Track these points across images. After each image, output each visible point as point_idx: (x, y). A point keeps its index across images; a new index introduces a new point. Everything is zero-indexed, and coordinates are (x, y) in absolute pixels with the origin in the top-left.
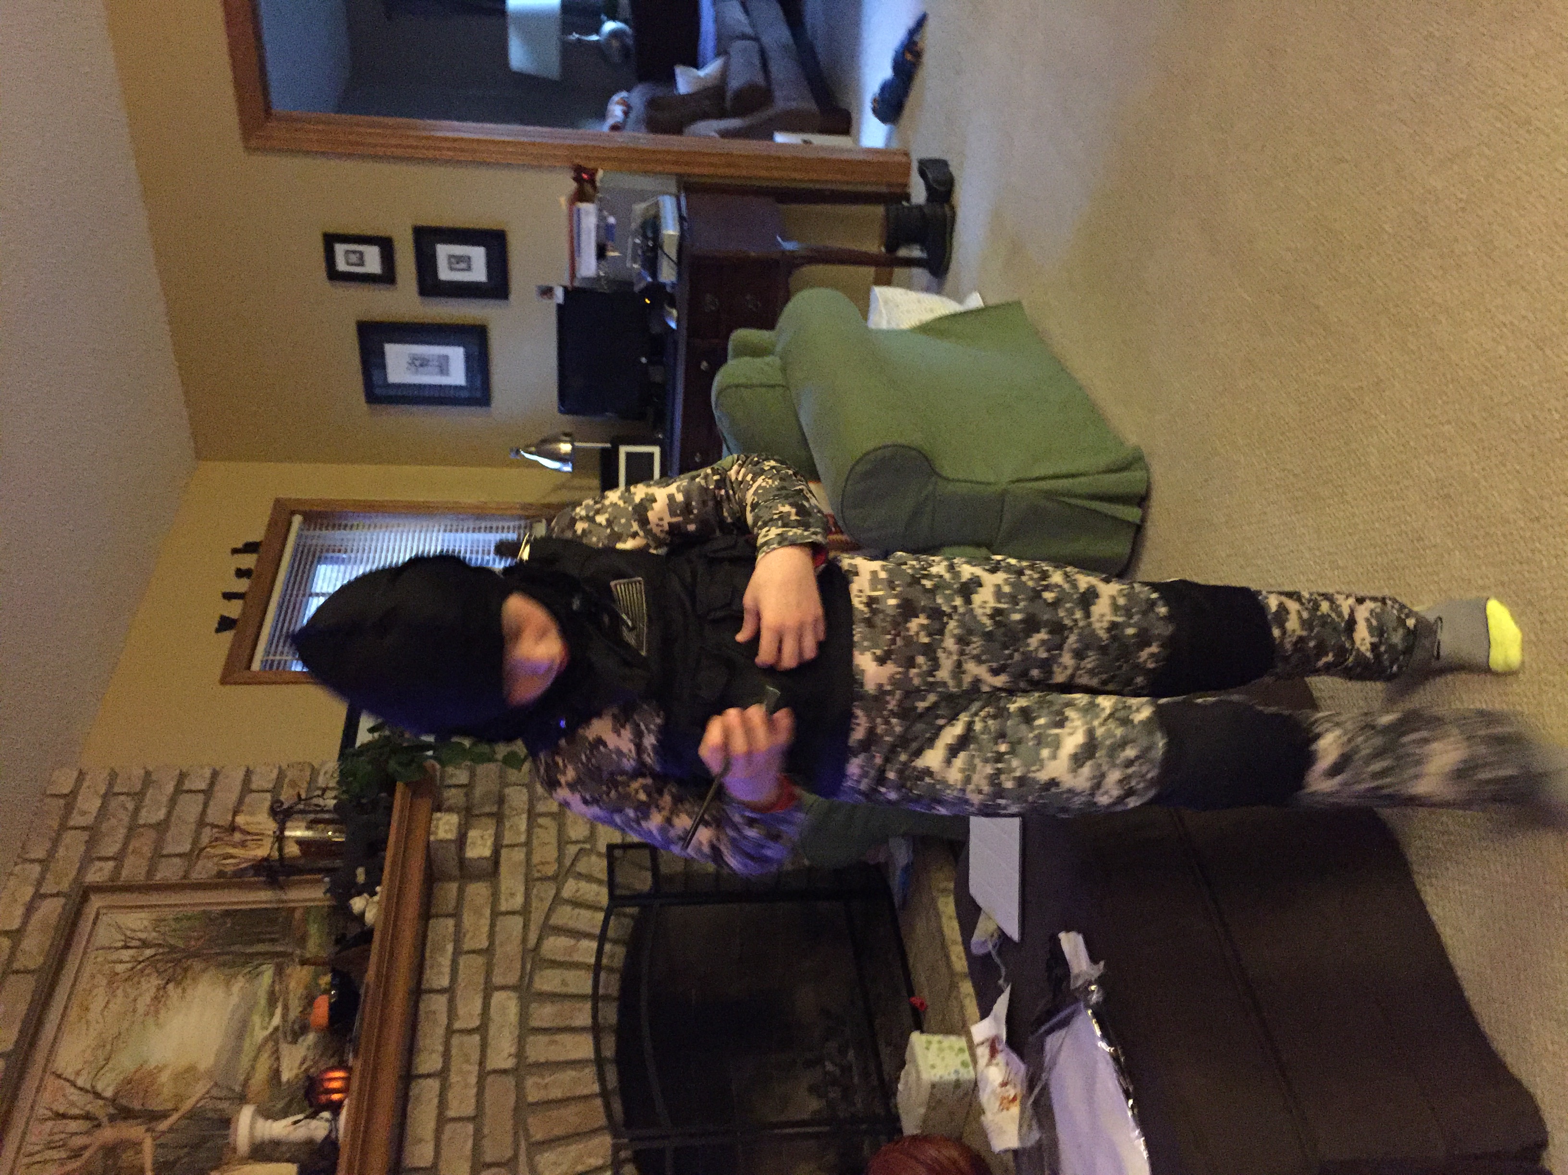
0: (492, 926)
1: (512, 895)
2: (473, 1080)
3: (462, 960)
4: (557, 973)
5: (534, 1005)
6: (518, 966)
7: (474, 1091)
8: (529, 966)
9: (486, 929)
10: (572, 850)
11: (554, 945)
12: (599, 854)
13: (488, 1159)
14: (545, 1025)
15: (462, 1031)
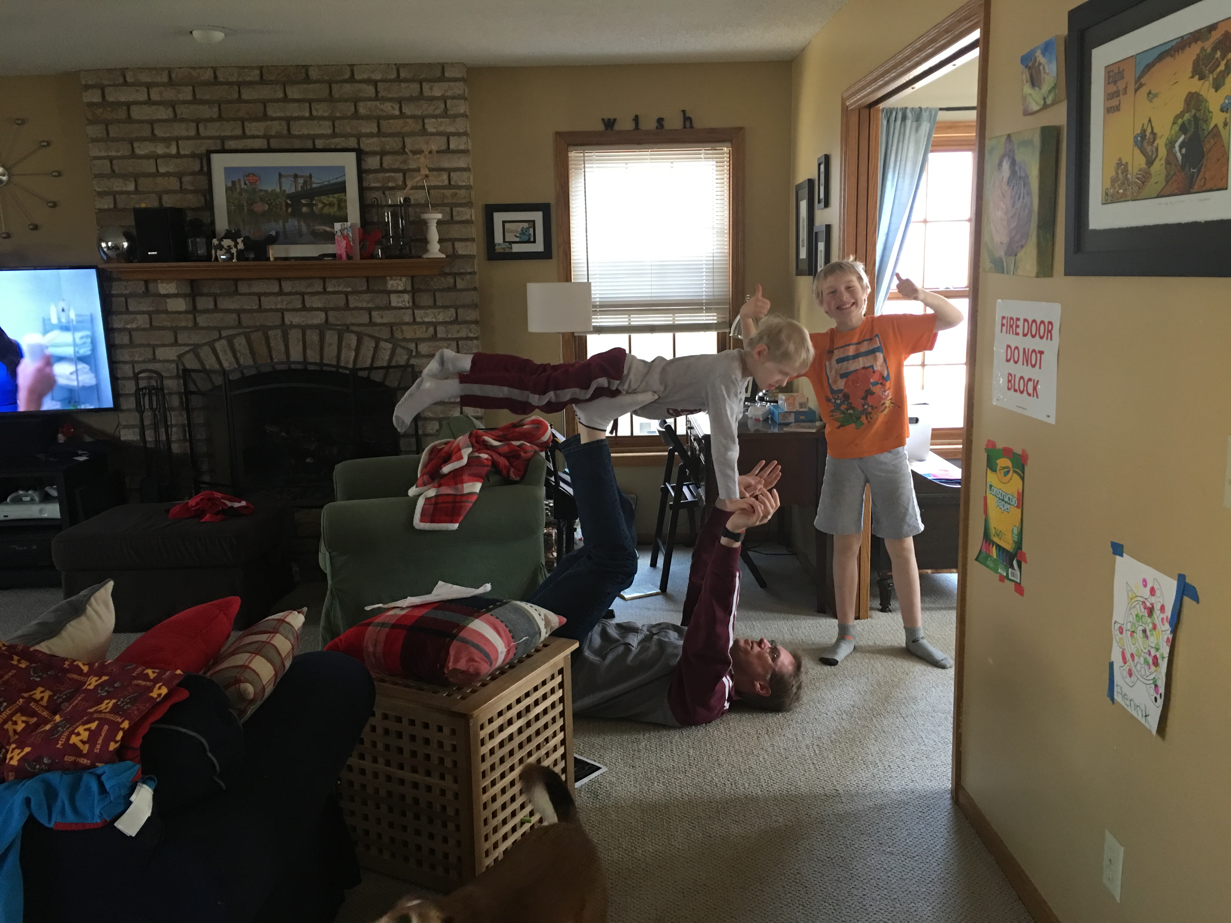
0: (362, 309)
1: (382, 317)
2: (279, 306)
3: (342, 296)
4: (335, 341)
5: (318, 332)
6: (339, 323)
7: (273, 307)
8: (339, 328)
9: (360, 305)
10: (412, 346)
11: (352, 340)
12: (408, 359)
13: (241, 316)
14: (307, 337)
15: (303, 299)
